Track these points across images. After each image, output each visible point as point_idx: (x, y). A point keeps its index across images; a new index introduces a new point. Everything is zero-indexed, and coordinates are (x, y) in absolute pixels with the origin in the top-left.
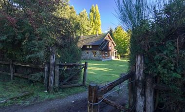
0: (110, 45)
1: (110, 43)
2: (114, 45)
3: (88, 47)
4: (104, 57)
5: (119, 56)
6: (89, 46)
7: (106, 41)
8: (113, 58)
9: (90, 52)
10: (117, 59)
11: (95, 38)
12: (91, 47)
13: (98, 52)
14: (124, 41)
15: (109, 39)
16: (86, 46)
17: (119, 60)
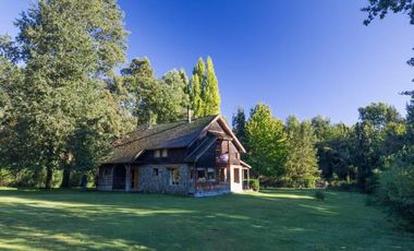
0: (224, 150)
1: (224, 143)
2: (238, 148)
3: (158, 155)
4: (202, 184)
5: (257, 183)
6: (161, 150)
7: (211, 136)
8: (236, 188)
9: (162, 168)
10: (250, 192)
11: (179, 130)
12: (165, 155)
13: (183, 169)
14: (274, 142)
15: (222, 132)
16: (153, 151)
17: (257, 194)
